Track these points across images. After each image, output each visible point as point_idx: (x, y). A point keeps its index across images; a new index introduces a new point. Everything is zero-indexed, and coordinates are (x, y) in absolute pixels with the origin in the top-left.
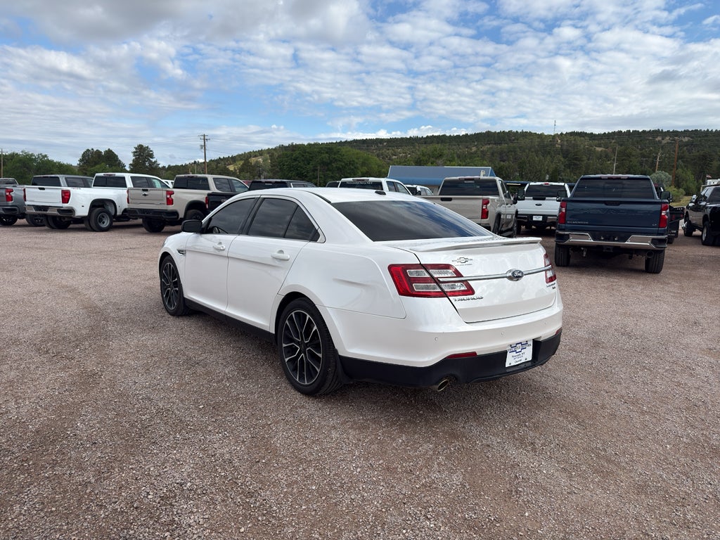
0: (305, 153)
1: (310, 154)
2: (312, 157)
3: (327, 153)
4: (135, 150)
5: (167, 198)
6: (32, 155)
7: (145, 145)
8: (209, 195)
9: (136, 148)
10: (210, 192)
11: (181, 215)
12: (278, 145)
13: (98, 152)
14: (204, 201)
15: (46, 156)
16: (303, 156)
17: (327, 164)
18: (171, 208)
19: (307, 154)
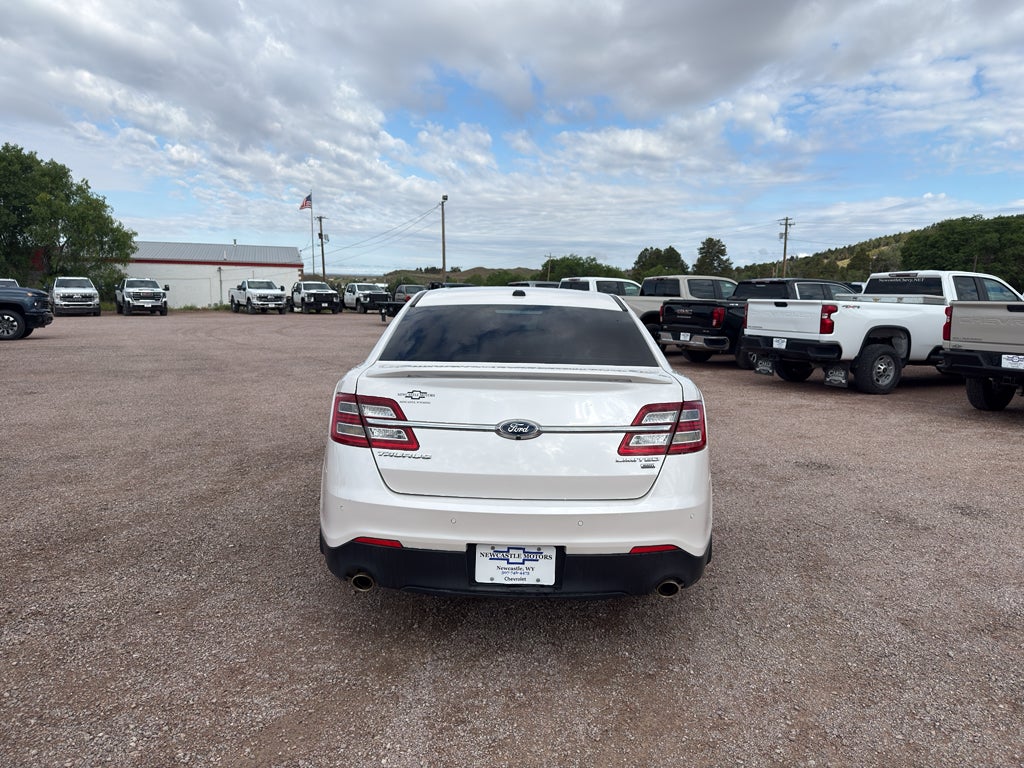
0: (953, 234)
1: (963, 235)
2: (966, 241)
3: (996, 231)
4: (702, 246)
6: (580, 259)
7: (716, 238)
9: (704, 243)
12: (931, 225)
13: (658, 251)
15: (594, 259)
17: (995, 251)
19: (955, 236)
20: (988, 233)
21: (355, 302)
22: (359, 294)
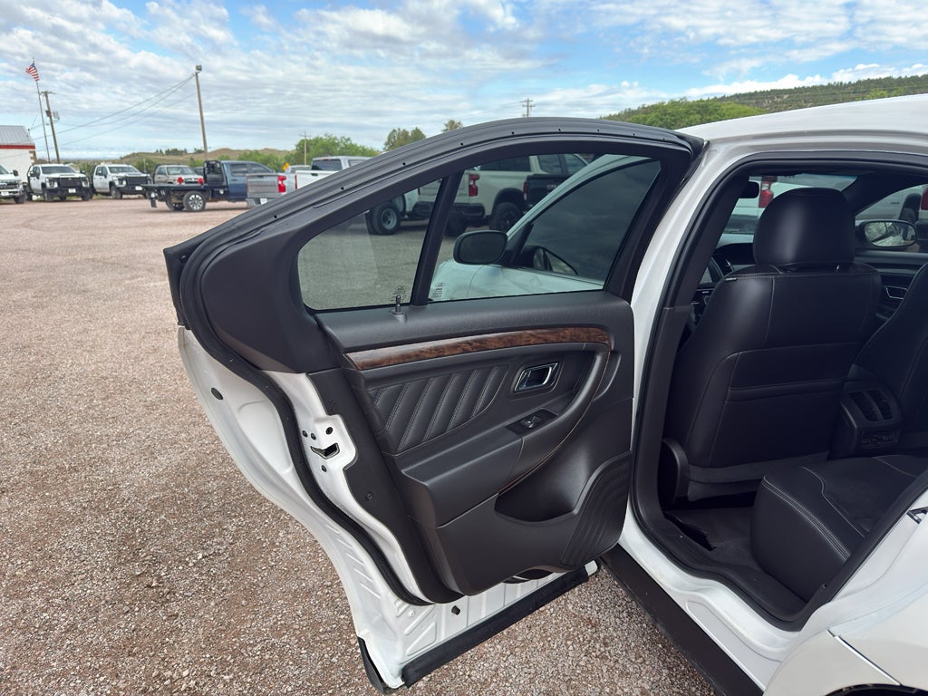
0: (665, 115)
2: (674, 121)
3: (698, 113)
4: (445, 128)
5: (470, 186)
6: (335, 138)
7: (457, 121)
8: (529, 178)
9: (446, 125)
10: (531, 174)
11: (488, 211)
13: (405, 133)
14: (521, 188)
15: (349, 139)
16: (662, 120)
18: (474, 200)
19: (667, 116)
20: (693, 114)
21: (108, 186)
22: (112, 177)
